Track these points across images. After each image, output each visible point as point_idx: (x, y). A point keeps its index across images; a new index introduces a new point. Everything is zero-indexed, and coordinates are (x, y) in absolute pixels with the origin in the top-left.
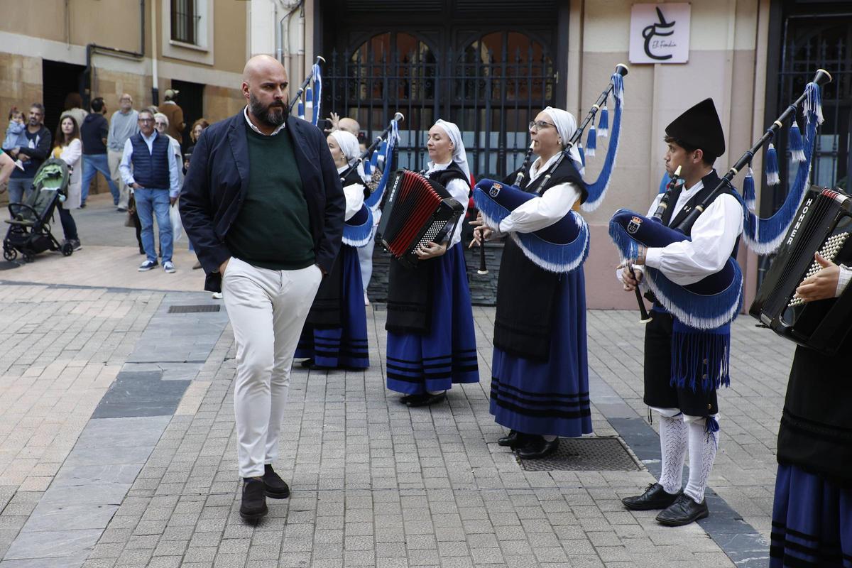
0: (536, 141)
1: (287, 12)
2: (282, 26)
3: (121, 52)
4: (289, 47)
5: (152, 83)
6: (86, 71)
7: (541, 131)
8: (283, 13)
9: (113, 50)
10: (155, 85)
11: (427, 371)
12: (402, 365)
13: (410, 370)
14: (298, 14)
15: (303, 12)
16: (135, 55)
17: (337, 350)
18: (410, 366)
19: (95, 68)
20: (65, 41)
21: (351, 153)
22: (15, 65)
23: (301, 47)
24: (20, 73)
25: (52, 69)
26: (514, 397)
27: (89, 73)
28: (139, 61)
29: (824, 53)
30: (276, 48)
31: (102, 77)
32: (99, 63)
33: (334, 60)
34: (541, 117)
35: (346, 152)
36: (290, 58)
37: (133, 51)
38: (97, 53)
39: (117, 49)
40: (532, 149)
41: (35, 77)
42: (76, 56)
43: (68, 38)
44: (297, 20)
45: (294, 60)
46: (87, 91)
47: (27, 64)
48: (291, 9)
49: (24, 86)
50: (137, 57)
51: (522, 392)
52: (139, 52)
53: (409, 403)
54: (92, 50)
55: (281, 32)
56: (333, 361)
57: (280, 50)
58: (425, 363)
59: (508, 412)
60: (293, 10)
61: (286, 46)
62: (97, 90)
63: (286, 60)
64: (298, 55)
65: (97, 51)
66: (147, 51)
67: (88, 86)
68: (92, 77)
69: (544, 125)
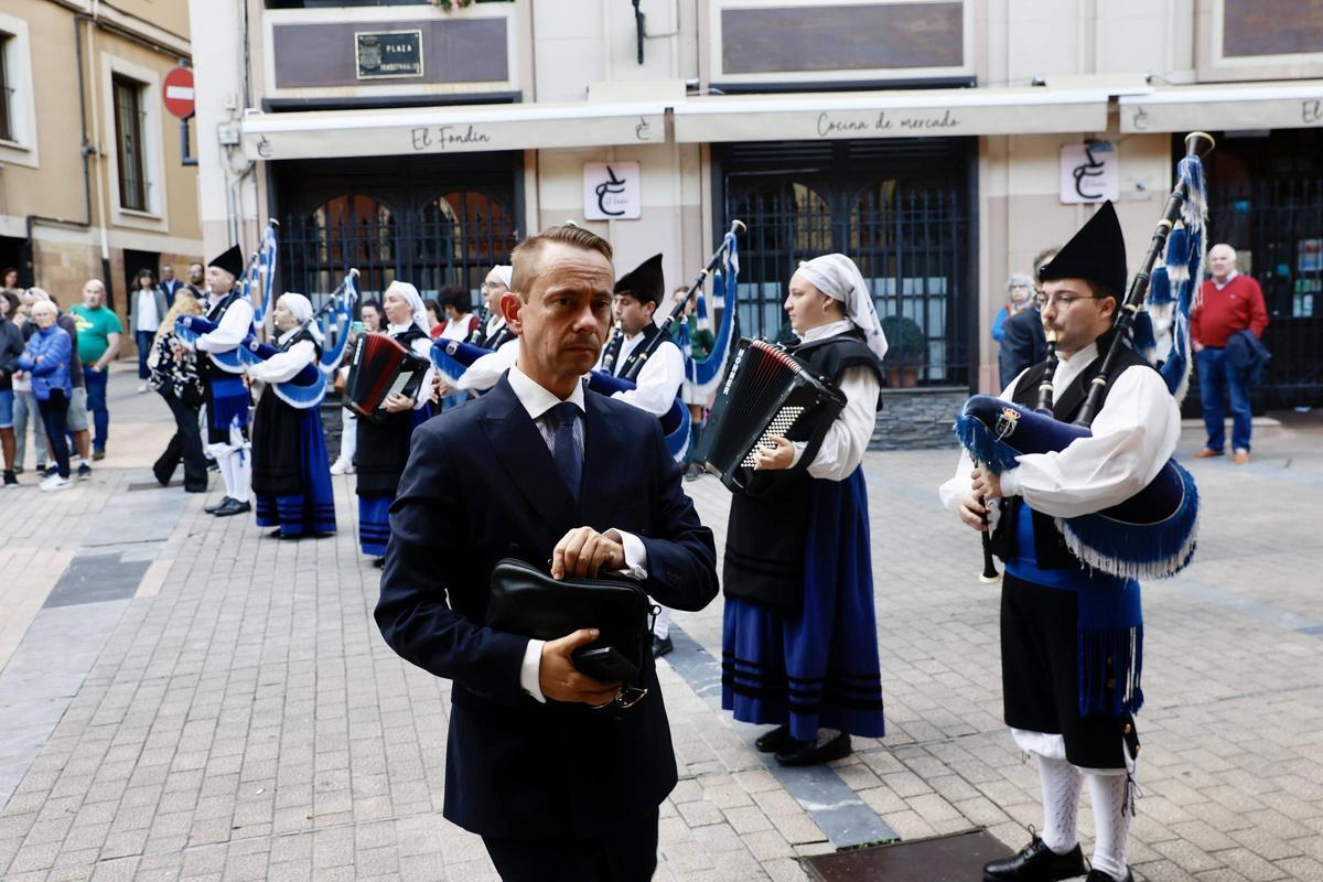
0: (491, 302)
1: (238, 177)
2: (234, 192)
3: (66, 222)
4: (243, 212)
5: (101, 253)
6: (27, 244)
7: (493, 292)
8: (234, 178)
9: (55, 221)
10: (106, 255)
14: (250, 178)
15: (255, 177)
16: (81, 225)
17: (299, 516)
19: (37, 241)
20: (2, 213)
21: (303, 314)
23: (254, 212)
27: (30, 246)
28: (85, 231)
29: (762, 207)
30: (229, 213)
31: (45, 249)
32: (41, 235)
33: (290, 224)
34: (491, 276)
35: (298, 314)
36: (244, 223)
37: (78, 220)
38: (39, 225)
39: (60, 219)
42: (13, 228)
43: (5, 210)
44: (249, 184)
45: (248, 226)
46: (29, 264)
48: (242, 174)
50: (83, 226)
52: (85, 221)
54: (32, 221)
55: (233, 196)
57: (232, 216)
60: (244, 175)
61: (239, 211)
62: (40, 262)
63: (240, 227)
64: (251, 220)
65: (39, 222)
66: (94, 220)
67: (30, 258)
68: (34, 249)
69: (494, 285)
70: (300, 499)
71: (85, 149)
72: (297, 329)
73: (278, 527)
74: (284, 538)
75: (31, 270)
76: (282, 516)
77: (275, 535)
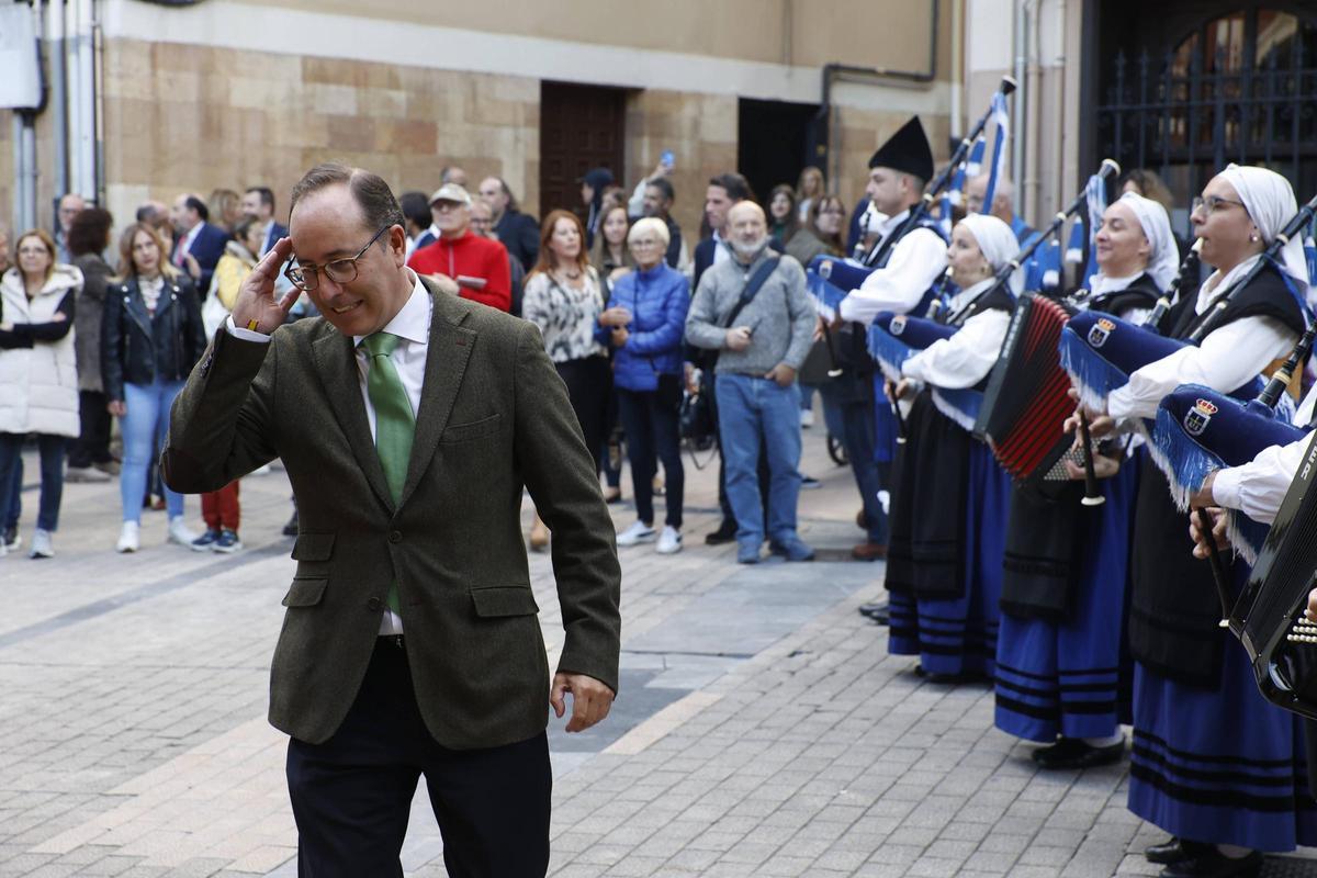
0: (1206, 239)
2: (1027, 15)
3: (890, 74)
5: (950, 127)
6: (820, 114)
7: (1215, 217)
9: (872, 72)
10: (956, 132)
11: (1067, 697)
12: (1020, 681)
13: (1033, 693)
16: (918, 78)
17: (957, 642)
18: (1033, 684)
19: (837, 108)
20: (783, 63)
22: (688, 111)
23: (1059, 53)
24: (696, 125)
25: (756, 116)
26: (1161, 761)
27: (826, 116)
28: (925, 90)
30: (1015, 55)
31: (851, 122)
32: (846, 97)
33: (1120, 74)
34: (1214, 187)
36: (1041, 75)
37: (912, 70)
38: (844, 80)
39: (881, 69)
40: (1195, 253)
41: (724, 130)
42: (800, 87)
43: (787, 57)
45: (1047, 79)
46: (821, 150)
47: (709, 108)
49: (703, 148)
50: (921, 81)
51: (1173, 752)
52: (925, 70)
53: (1042, 761)
54: (833, 74)
57: (1020, 60)
58: (1063, 680)
59: (1151, 790)
61: (1033, 53)
62: (841, 146)
63: (1033, 80)
64: (1054, 68)
65: (843, 75)
66: (941, 70)
67: (823, 139)
68: (832, 123)
69: (1218, 204)
70: (961, 609)
72: (987, 284)
75: (825, 159)
76: (924, 638)
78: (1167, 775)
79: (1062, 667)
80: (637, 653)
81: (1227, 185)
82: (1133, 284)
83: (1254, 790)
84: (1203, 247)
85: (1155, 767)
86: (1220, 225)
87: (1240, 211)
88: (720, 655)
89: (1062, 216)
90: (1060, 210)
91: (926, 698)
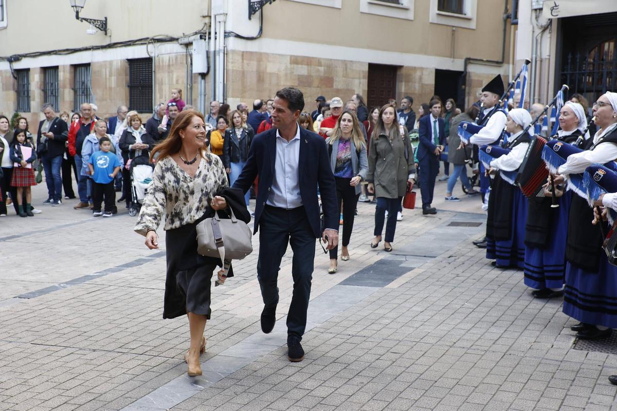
0: (596, 116)
1: (541, 31)
2: (537, 40)
3: (487, 61)
4: (541, 54)
5: (508, 80)
6: (463, 75)
7: (600, 109)
8: (538, 31)
9: (482, 60)
11: (546, 274)
12: (531, 268)
13: (536, 272)
14: (548, 31)
15: (551, 30)
16: (497, 62)
17: (508, 255)
18: (535, 270)
19: (469, 73)
20: (451, 57)
22: (418, 73)
23: (548, 54)
24: (421, 78)
25: (441, 75)
26: (576, 296)
27: (465, 75)
28: (500, 67)
30: (532, 54)
31: (474, 78)
32: (472, 69)
33: (569, 61)
34: (601, 99)
36: (541, 61)
37: (496, 60)
38: (472, 63)
39: (485, 60)
40: (593, 121)
41: (430, 80)
42: (457, 65)
43: (453, 55)
44: (547, 35)
45: (543, 62)
46: (463, 87)
47: (425, 73)
48: (543, 28)
49: (423, 86)
50: (499, 63)
51: (581, 294)
52: (500, 60)
53: (535, 295)
54: (468, 61)
55: (537, 44)
56: (507, 262)
57: (534, 56)
58: (545, 268)
59: (572, 306)
60: (544, 29)
61: (539, 53)
62: (470, 86)
63: (538, 63)
64: (546, 59)
65: (472, 61)
66: (506, 59)
67: (464, 84)
68: (467, 78)
69: (602, 104)
70: (509, 244)
71: (505, 16)
72: (521, 132)
73: (495, 260)
74: (498, 267)
75: (465, 90)
76: (497, 253)
77: (493, 264)
78: (578, 301)
79: (544, 264)
80: (397, 255)
81: (606, 98)
82: (573, 133)
83: (609, 307)
84: (596, 119)
85: (574, 298)
86: (603, 111)
87: (610, 107)
88: (425, 256)
89: (547, 106)
90: (547, 104)
91: (496, 272)
